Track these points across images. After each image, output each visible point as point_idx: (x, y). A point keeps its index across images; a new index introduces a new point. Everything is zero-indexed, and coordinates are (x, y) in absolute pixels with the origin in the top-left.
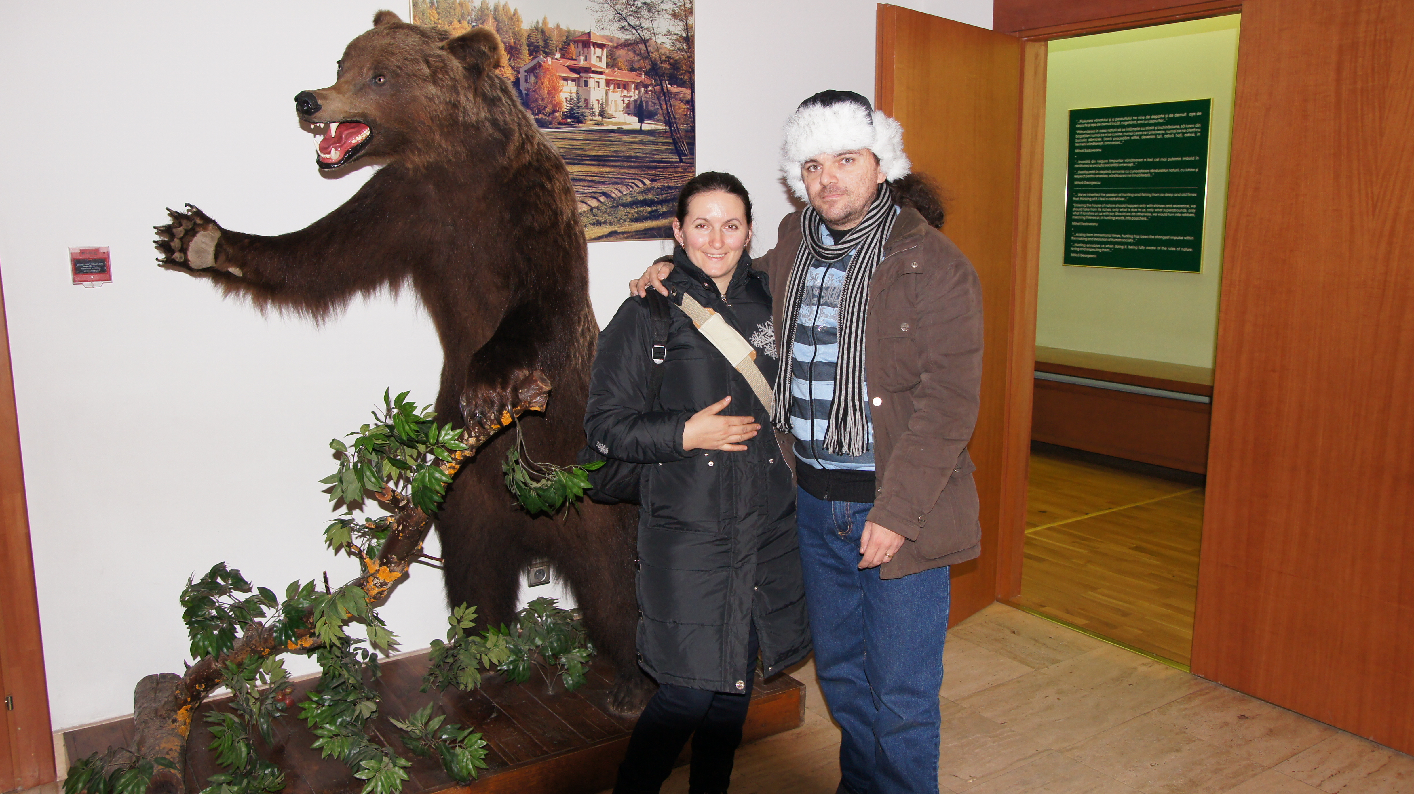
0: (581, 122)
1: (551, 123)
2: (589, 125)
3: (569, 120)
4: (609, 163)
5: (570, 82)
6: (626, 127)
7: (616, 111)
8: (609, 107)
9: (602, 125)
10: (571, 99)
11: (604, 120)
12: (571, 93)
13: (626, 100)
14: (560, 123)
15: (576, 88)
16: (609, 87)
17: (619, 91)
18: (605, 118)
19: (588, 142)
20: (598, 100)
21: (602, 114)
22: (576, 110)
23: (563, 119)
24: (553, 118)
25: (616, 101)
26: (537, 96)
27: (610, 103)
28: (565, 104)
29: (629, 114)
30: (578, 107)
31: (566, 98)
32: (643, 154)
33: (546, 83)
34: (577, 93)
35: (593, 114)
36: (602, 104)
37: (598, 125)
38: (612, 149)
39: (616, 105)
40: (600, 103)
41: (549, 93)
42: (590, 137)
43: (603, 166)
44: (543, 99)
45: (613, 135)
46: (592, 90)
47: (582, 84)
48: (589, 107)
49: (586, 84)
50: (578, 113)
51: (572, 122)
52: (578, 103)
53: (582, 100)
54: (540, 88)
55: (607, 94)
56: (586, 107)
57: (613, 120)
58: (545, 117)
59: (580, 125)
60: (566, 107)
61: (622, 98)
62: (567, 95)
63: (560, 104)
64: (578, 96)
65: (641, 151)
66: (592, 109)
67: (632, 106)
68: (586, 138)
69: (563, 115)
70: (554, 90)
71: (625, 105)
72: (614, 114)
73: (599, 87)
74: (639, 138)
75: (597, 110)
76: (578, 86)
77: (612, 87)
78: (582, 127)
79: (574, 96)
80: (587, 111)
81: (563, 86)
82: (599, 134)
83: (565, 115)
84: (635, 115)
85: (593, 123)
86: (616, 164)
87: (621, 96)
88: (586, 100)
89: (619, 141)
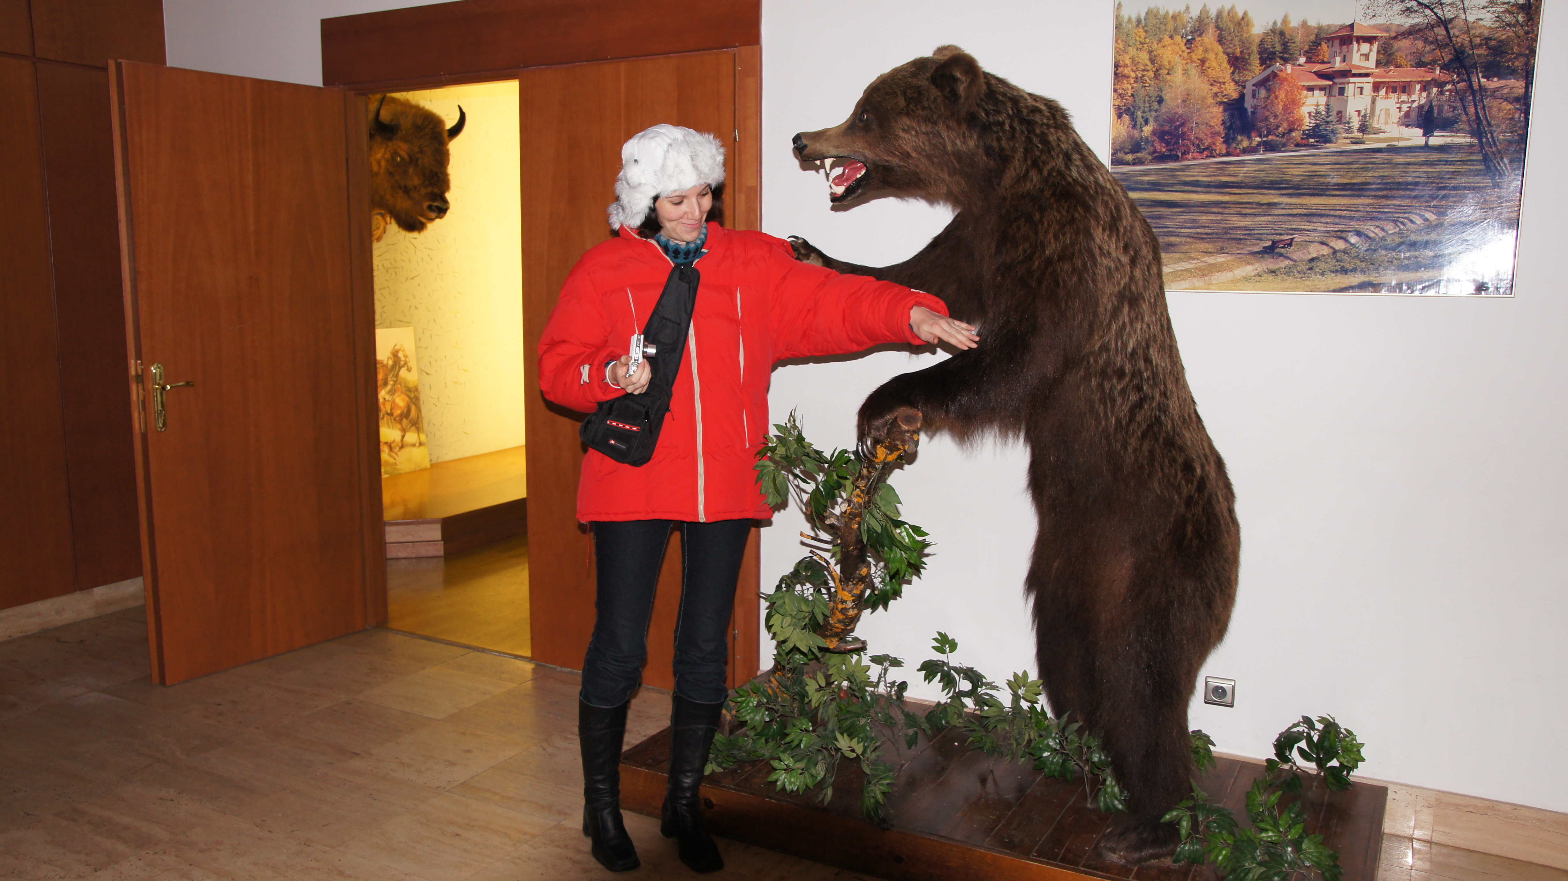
0: (1330, 141)
1: (1284, 145)
2: (1341, 143)
3: (1312, 140)
4: (1369, 193)
5: (1316, 92)
6: (1402, 144)
7: (1386, 123)
8: (1376, 118)
9: (1363, 143)
10: (1317, 113)
11: (1365, 136)
12: (1318, 105)
13: (1405, 107)
14: (1297, 145)
15: (1325, 98)
16: (1378, 92)
17: (1394, 97)
18: (1369, 134)
19: (1339, 166)
20: (1359, 112)
21: (1363, 129)
22: (1323, 127)
23: (1302, 139)
24: (1288, 140)
25: (1387, 110)
26: (1267, 114)
27: (1377, 113)
28: (1307, 120)
29: (1407, 126)
30: (1327, 123)
31: (1309, 113)
32: (1428, 178)
33: (1282, 95)
34: (1327, 105)
35: (1349, 130)
36: (1365, 116)
37: (1356, 143)
38: (1376, 174)
39: (1388, 115)
40: (1362, 114)
41: (1285, 108)
42: (1342, 159)
43: (1359, 196)
44: (1276, 116)
45: (1378, 155)
46: (1351, 100)
47: (1336, 91)
48: (1344, 120)
49: (1342, 92)
50: (1326, 130)
51: (1317, 142)
52: (1328, 117)
53: (1334, 113)
54: (1272, 103)
55: (1373, 102)
56: (1340, 120)
57: (1381, 135)
58: (1278, 139)
59: (1328, 145)
60: (1308, 123)
61: (1398, 105)
62: (1312, 109)
63: (1300, 121)
64: (1328, 109)
65: (1424, 175)
66: (1349, 123)
67: (1414, 115)
68: (1336, 161)
69: (1304, 134)
70: (1294, 103)
71: (1402, 113)
72: (1383, 128)
73: (1361, 94)
74: (1422, 157)
75: (1356, 123)
76: (1330, 95)
77: (1383, 92)
78: (1331, 147)
79: (1322, 108)
80: (1341, 126)
81: (1306, 97)
82: (1358, 155)
83: (1306, 134)
84: (1418, 126)
85: (1348, 141)
86: (1381, 193)
87: (1397, 103)
88: (1339, 112)
89: (1388, 164)
